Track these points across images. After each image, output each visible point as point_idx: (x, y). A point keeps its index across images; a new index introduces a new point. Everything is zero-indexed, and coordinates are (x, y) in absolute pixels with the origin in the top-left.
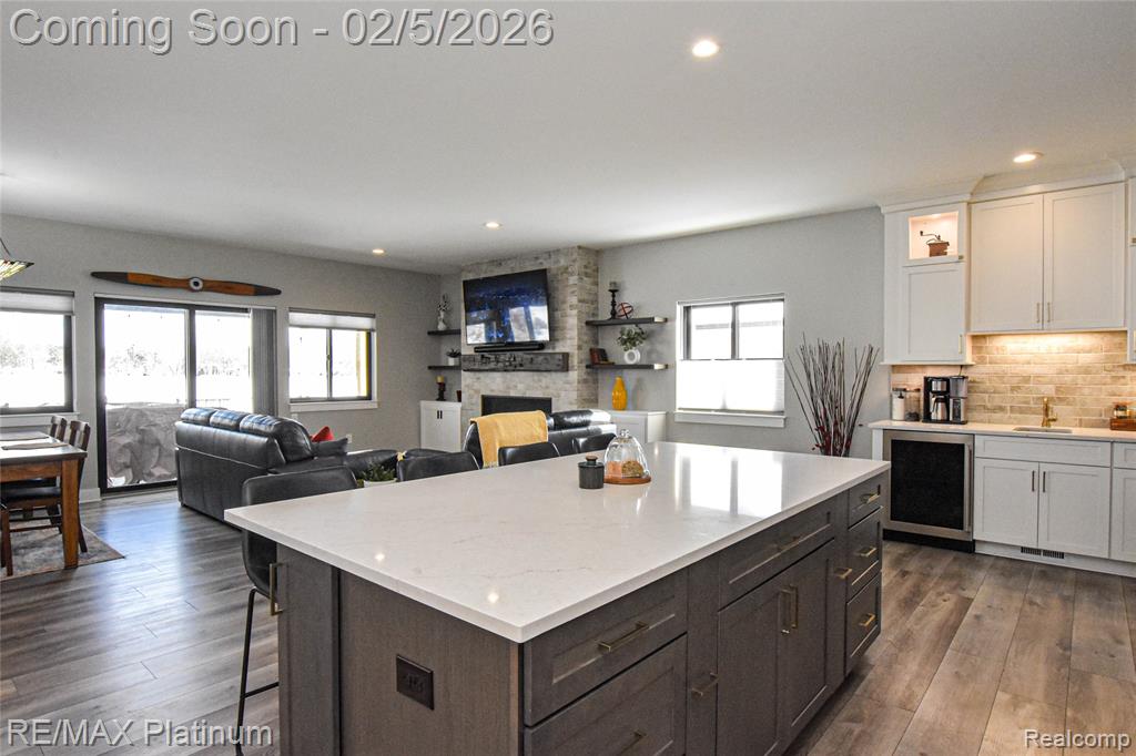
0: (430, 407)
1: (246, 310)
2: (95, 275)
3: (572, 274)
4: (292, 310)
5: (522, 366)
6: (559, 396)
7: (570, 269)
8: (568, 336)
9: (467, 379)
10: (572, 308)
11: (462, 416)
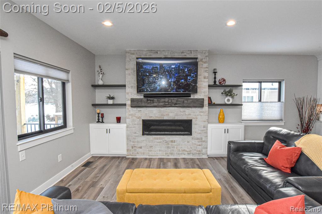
3: (205, 63)
5: (176, 104)
6: (197, 118)
7: (204, 60)
8: (203, 91)
9: (131, 111)
10: (205, 78)
11: (127, 131)
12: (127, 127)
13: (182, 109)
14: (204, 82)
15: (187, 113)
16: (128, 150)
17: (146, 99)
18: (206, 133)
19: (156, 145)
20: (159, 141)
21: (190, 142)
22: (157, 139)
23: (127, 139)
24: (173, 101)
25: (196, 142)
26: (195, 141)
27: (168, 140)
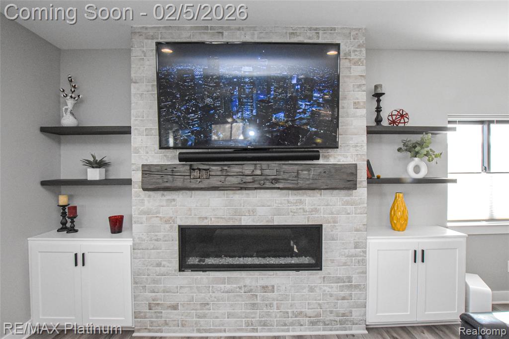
5: (277, 180)
6: (335, 222)
7: (353, 56)
8: (351, 142)
9: (146, 202)
10: (356, 105)
11: (133, 257)
12: (134, 248)
13: (293, 197)
14: (356, 117)
15: (307, 208)
16: (138, 314)
17: (188, 168)
18: (363, 262)
19: (218, 300)
20: (228, 286)
21: (317, 290)
23: (136, 283)
24: (267, 172)
25: (334, 289)
27: (254, 284)
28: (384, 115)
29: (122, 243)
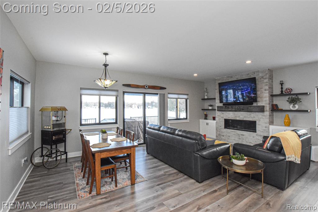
0: (203, 122)
1: (157, 94)
2: (124, 85)
4: (169, 93)
5: (243, 110)
6: (260, 120)
7: (264, 77)
8: (264, 100)
9: (219, 113)
10: (265, 90)
11: (216, 125)
12: (216, 123)
13: (249, 113)
14: (265, 93)
15: (252, 116)
16: (217, 136)
17: (225, 107)
18: (268, 132)
19: (232, 136)
20: (234, 133)
21: (255, 137)
22: (233, 132)
23: (216, 130)
24: (241, 107)
26: (259, 137)
27: (239, 133)
28: (284, 90)
29: (215, 121)
